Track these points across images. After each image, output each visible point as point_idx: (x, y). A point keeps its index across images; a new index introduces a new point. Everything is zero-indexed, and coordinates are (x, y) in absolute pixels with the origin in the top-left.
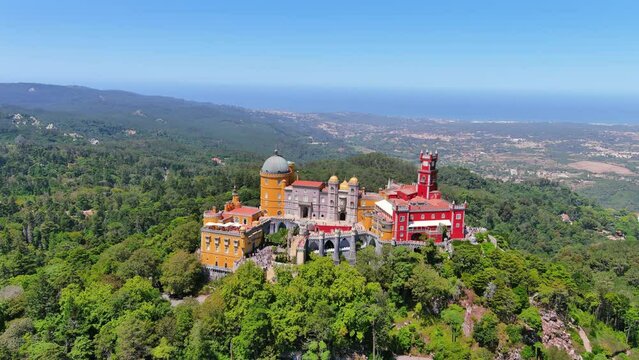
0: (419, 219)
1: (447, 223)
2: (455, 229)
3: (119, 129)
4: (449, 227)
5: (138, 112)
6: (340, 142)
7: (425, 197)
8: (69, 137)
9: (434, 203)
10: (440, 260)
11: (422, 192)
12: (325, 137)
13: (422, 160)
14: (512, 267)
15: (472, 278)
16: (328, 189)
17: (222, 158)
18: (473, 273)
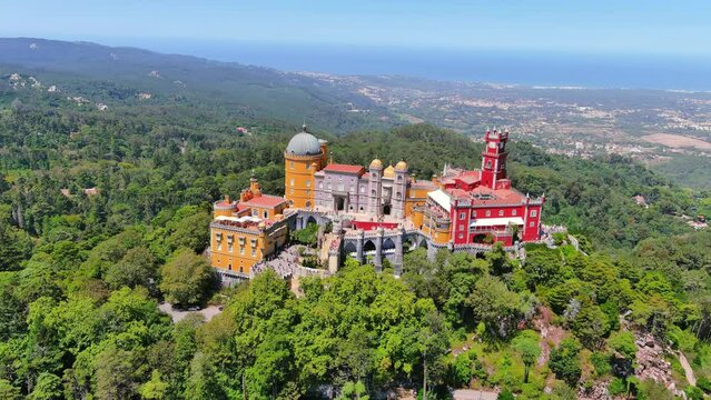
0: (484, 217)
1: (519, 221)
2: (528, 229)
3: (132, 92)
4: (521, 226)
5: (154, 72)
6: (384, 110)
7: (490, 187)
8: (74, 101)
9: (503, 195)
10: (510, 269)
11: (486, 180)
12: (366, 103)
13: (488, 140)
14: (599, 278)
15: (549, 293)
16: (369, 176)
17: (248, 128)
18: (551, 286)
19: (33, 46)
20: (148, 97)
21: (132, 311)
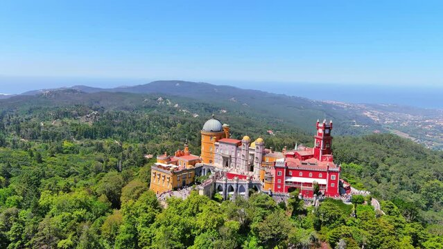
0: (298, 176)
1: (324, 182)
2: (330, 188)
3: (217, 109)
4: (325, 185)
5: (233, 99)
7: (318, 159)
8: (182, 112)
9: (323, 164)
10: (305, 212)
11: (316, 155)
13: (318, 128)
14: (374, 229)
16: (242, 147)
17: (275, 131)
18: (332, 228)
19: (178, 84)
20: (225, 111)
21: (81, 203)
